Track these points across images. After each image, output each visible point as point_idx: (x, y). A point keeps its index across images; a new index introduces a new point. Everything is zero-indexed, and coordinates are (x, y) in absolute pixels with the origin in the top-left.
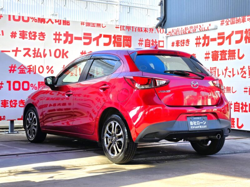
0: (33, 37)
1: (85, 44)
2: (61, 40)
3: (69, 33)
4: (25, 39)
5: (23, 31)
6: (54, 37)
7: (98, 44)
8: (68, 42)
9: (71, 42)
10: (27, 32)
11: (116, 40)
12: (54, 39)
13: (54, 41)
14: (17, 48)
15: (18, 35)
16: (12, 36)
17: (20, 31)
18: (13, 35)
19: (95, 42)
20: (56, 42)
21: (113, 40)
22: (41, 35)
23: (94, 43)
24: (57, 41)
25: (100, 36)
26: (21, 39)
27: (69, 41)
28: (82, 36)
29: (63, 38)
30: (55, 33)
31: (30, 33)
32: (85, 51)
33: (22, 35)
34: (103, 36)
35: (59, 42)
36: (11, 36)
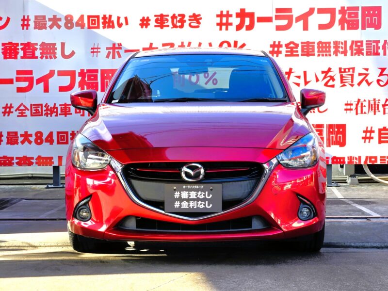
0: (179, 24)
1: (279, 28)
2: (231, 24)
3: (247, 11)
4: (164, 28)
5: (162, 16)
6: (218, 20)
7: (306, 28)
8: (244, 28)
9: (250, 27)
10: (168, 16)
11: (347, 16)
12: (218, 24)
13: (219, 27)
14: (151, 44)
15: (152, 23)
16: (142, 25)
17: (155, 16)
18: (145, 22)
19: (301, 23)
20: (221, 29)
21: (338, 17)
22: (193, 18)
23: (298, 26)
24: (224, 27)
25: (311, 11)
26: (159, 28)
27: (247, 26)
28: (272, 14)
29: (235, 21)
30: (219, 13)
31: (174, 17)
32: (279, 42)
33: (159, 21)
34: (316, 11)
35: (227, 29)
36: (140, 24)
